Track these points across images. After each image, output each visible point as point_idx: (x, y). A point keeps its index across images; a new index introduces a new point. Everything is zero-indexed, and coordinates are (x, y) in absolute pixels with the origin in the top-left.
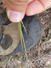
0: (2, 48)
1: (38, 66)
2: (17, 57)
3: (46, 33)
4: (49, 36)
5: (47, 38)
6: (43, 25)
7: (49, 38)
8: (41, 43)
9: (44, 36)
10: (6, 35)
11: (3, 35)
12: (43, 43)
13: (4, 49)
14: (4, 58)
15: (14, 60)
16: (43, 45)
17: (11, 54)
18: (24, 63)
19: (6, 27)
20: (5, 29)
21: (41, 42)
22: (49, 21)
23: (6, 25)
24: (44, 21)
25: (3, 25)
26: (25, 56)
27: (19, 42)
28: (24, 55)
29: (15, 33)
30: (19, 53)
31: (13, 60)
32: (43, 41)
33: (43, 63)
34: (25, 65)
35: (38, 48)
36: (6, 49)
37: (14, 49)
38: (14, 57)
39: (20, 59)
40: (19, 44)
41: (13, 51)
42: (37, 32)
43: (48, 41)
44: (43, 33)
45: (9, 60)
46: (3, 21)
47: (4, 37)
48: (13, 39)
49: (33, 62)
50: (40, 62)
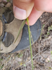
0: (4, 45)
1: (39, 63)
2: (18, 55)
3: (46, 30)
4: (48, 34)
5: (47, 36)
6: (43, 23)
7: (48, 35)
8: (41, 41)
9: (44, 33)
10: (8, 33)
11: (5, 33)
12: (42, 40)
13: (6, 47)
14: (5, 56)
15: (15, 58)
16: (43, 42)
17: (12, 51)
18: (25, 61)
19: (8, 26)
20: (7, 27)
21: (41, 39)
22: (48, 19)
23: (8, 23)
24: (43, 19)
25: (5, 23)
26: (25, 54)
27: (20, 40)
28: (25, 52)
29: (16, 31)
30: (19, 51)
31: (13, 58)
32: (43, 38)
33: (43, 60)
34: (26, 62)
35: (38, 45)
36: (8, 47)
37: (16, 47)
38: (15, 55)
39: (21, 56)
40: (20, 42)
41: (15, 48)
42: (37, 29)
43: (47, 39)
44: (43, 31)
45: (10, 58)
46: (5, 20)
47: (6, 35)
48: (15, 37)
49: (34, 59)
50: (40, 59)
